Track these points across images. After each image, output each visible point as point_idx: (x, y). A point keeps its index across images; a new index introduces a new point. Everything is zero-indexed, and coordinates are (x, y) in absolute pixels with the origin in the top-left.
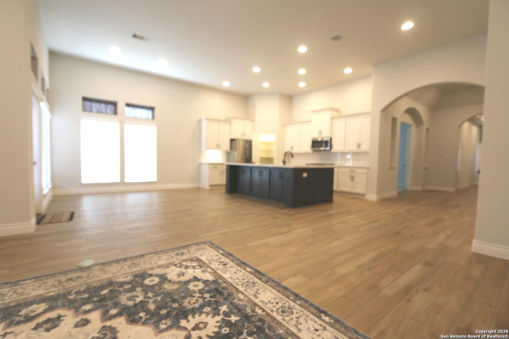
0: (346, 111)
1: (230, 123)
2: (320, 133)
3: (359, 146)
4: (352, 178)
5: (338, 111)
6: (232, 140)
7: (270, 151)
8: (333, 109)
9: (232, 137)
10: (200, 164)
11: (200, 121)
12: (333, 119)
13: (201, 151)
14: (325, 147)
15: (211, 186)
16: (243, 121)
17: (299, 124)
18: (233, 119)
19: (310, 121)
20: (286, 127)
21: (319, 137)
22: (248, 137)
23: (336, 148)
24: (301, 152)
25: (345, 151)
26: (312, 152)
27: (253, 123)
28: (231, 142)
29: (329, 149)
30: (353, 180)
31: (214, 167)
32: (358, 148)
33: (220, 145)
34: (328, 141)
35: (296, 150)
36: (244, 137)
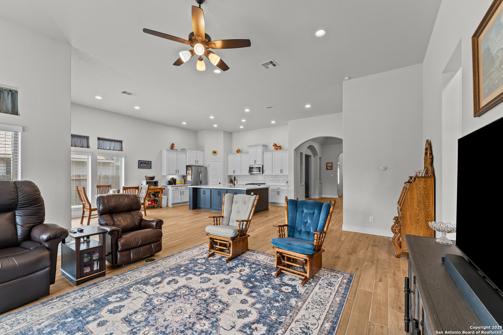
1: (186, 153)
2: (255, 162)
3: (282, 171)
5: (266, 147)
8: (263, 145)
11: (161, 151)
12: (263, 152)
13: (163, 176)
14: (259, 172)
15: (173, 204)
16: (196, 151)
17: (239, 154)
18: (188, 150)
19: (248, 153)
20: (229, 156)
21: (255, 164)
22: (200, 164)
23: (266, 172)
24: (241, 175)
25: (273, 174)
26: (249, 175)
27: (203, 152)
28: (186, 168)
29: (261, 173)
30: (279, 194)
31: (175, 188)
32: (281, 173)
33: (178, 170)
34: (261, 167)
35: (237, 173)
36: (197, 164)
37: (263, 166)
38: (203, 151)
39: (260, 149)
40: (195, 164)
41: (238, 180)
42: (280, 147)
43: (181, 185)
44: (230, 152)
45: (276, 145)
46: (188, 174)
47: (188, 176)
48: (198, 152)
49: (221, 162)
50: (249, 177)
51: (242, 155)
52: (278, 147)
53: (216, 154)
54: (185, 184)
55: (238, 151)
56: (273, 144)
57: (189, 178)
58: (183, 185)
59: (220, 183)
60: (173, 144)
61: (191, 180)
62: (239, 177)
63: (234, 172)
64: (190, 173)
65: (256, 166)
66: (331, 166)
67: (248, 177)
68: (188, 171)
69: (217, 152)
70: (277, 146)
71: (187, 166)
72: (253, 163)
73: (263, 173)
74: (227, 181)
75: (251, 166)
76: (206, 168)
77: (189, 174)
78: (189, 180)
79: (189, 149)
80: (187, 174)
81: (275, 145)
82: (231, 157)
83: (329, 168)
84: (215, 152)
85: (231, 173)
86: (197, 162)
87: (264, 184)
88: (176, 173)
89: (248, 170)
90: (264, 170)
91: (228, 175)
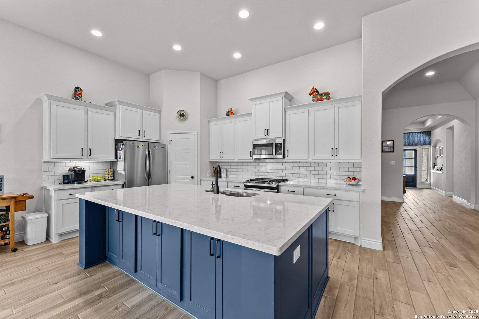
1: (115, 111)
3: (334, 152)
4: (331, 208)
5: (291, 99)
8: (285, 95)
9: (119, 137)
10: (42, 189)
12: (285, 109)
13: (45, 162)
14: (276, 154)
15: (61, 235)
16: (139, 111)
17: (231, 120)
18: (118, 106)
19: (250, 114)
20: (211, 124)
21: (265, 137)
22: (151, 137)
23: (292, 156)
24: (236, 160)
25: (310, 160)
26: (253, 161)
27: (159, 115)
28: (116, 145)
29: (281, 156)
30: (333, 211)
31: (70, 194)
32: (332, 156)
33: (90, 149)
34: (281, 144)
35: (227, 157)
36: (144, 138)
37: (284, 140)
38: (160, 112)
39: (280, 103)
40: (138, 137)
41: (229, 170)
42: (327, 94)
43: (103, 183)
44: (215, 116)
45: (317, 91)
46: (118, 159)
47: (118, 163)
48: (145, 112)
49: (196, 134)
50: (251, 164)
51: (237, 120)
52: (321, 95)
53: (186, 119)
54: (114, 180)
55: (230, 113)
56: (309, 90)
57: (120, 168)
58: (108, 183)
59: (192, 177)
60: (78, 88)
61: (123, 172)
62: (232, 164)
63: (221, 154)
64: (122, 156)
66: (391, 147)
67: (249, 164)
68: (119, 152)
69: (186, 114)
70: (320, 93)
71: (118, 142)
72: (262, 136)
73: (284, 156)
74: (208, 172)
75: (257, 143)
76: (163, 146)
77: (120, 158)
78: (120, 172)
79: (120, 102)
80: (116, 158)
81: (314, 92)
82: (215, 127)
83: (387, 150)
84: (182, 115)
85: (215, 157)
86: (142, 133)
87: (287, 180)
88: (82, 155)
89: (251, 151)
90: (288, 150)
91: (210, 162)
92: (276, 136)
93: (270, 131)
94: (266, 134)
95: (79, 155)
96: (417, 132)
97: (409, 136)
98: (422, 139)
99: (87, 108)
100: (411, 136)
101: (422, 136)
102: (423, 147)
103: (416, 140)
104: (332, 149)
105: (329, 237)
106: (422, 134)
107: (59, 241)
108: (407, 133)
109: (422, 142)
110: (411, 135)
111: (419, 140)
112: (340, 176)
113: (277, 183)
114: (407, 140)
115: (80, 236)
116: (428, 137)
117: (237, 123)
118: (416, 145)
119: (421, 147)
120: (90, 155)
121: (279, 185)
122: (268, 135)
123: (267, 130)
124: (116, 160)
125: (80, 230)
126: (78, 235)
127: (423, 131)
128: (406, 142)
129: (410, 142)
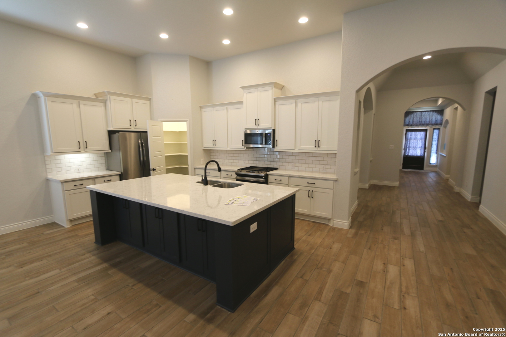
0: (295, 89)
1: (105, 102)
2: (257, 121)
3: (317, 143)
4: (311, 195)
5: (282, 88)
6: (111, 133)
7: (181, 146)
8: (275, 85)
9: (111, 129)
10: (48, 180)
11: (34, 97)
12: (275, 100)
14: (266, 143)
16: (129, 100)
17: (223, 107)
19: (241, 103)
20: (203, 110)
21: (256, 127)
22: (142, 126)
23: (281, 145)
24: (229, 149)
25: (296, 150)
26: (245, 149)
27: (148, 102)
28: (109, 136)
29: (271, 146)
30: (312, 197)
31: (75, 185)
32: (316, 147)
33: (86, 142)
34: (270, 134)
35: (220, 145)
36: (135, 127)
37: (274, 131)
38: (150, 99)
39: (268, 95)
40: (130, 127)
49: (188, 122)
50: (244, 152)
51: (229, 107)
62: (225, 152)
63: (214, 142)
65: (260, 132)
67: (242, 153)
68: (112, 143)
72: (252, 125)
73: (273, 147)
74: (202, 160)
75: (248, 132)
82: (207, 113)
85: (208, 145)
86: (133, 123)
87: (276, 169)
88: (80, 148)
89: (243, 140)
90: (277, 140)
91: (203, 150)
92: (265, 126)
93: (260, 121)
94: (257, 124)
95: (76, 148)
96: (430, 110)
97: (421, 115)
98: (434, 119)
99: (79, 101)
100: (424, 115)
101: (434, 114)
102: (434, 127)
103: (428, 120)
104: (316, 140)
105: (295, 217)
106: (434, 113)
107: (71, 226)
108: (420, 111)
109: (433, 122)
110: (424, 113)
111: (431, 119)
112: (323, 166)
113: (266, 172)
114: (419, 120)
115: (94, 220)
116: (440, 117)
117: (229, 110)
118: (427, 125)
119: (432, 127)
120: (86, 148)
121: (268, 174)
122: (259, 125)
123: (257, 120)
124: (110, 151)
125: (93, 215)
126: (91, 219)
127: (436, 110)
128: (418, 121)
129: (421, 121)
